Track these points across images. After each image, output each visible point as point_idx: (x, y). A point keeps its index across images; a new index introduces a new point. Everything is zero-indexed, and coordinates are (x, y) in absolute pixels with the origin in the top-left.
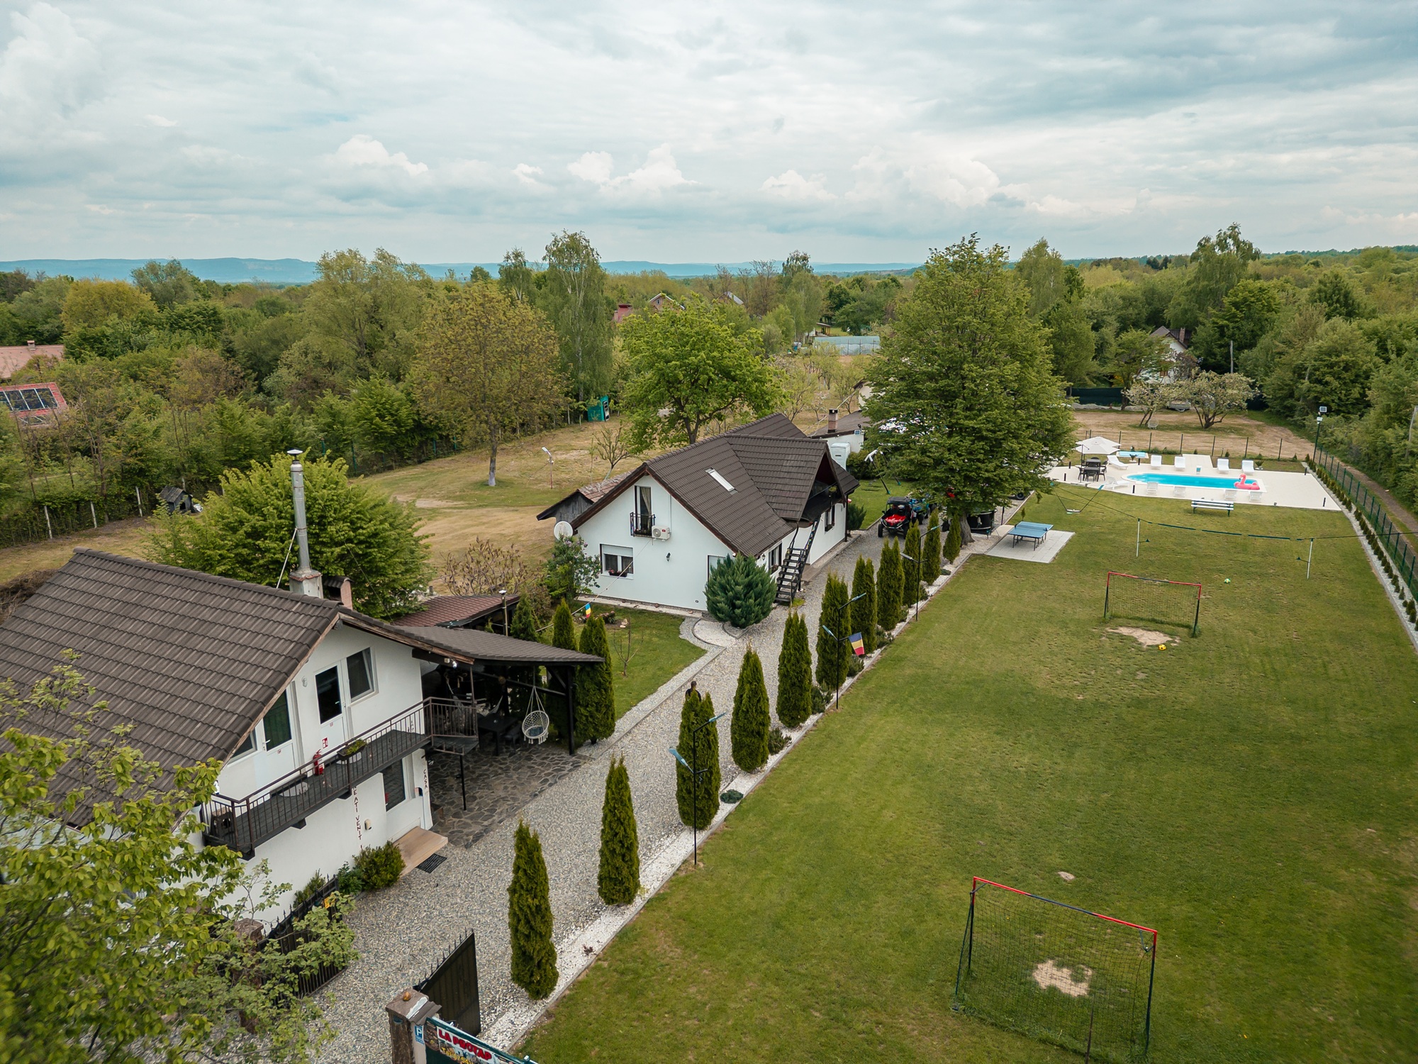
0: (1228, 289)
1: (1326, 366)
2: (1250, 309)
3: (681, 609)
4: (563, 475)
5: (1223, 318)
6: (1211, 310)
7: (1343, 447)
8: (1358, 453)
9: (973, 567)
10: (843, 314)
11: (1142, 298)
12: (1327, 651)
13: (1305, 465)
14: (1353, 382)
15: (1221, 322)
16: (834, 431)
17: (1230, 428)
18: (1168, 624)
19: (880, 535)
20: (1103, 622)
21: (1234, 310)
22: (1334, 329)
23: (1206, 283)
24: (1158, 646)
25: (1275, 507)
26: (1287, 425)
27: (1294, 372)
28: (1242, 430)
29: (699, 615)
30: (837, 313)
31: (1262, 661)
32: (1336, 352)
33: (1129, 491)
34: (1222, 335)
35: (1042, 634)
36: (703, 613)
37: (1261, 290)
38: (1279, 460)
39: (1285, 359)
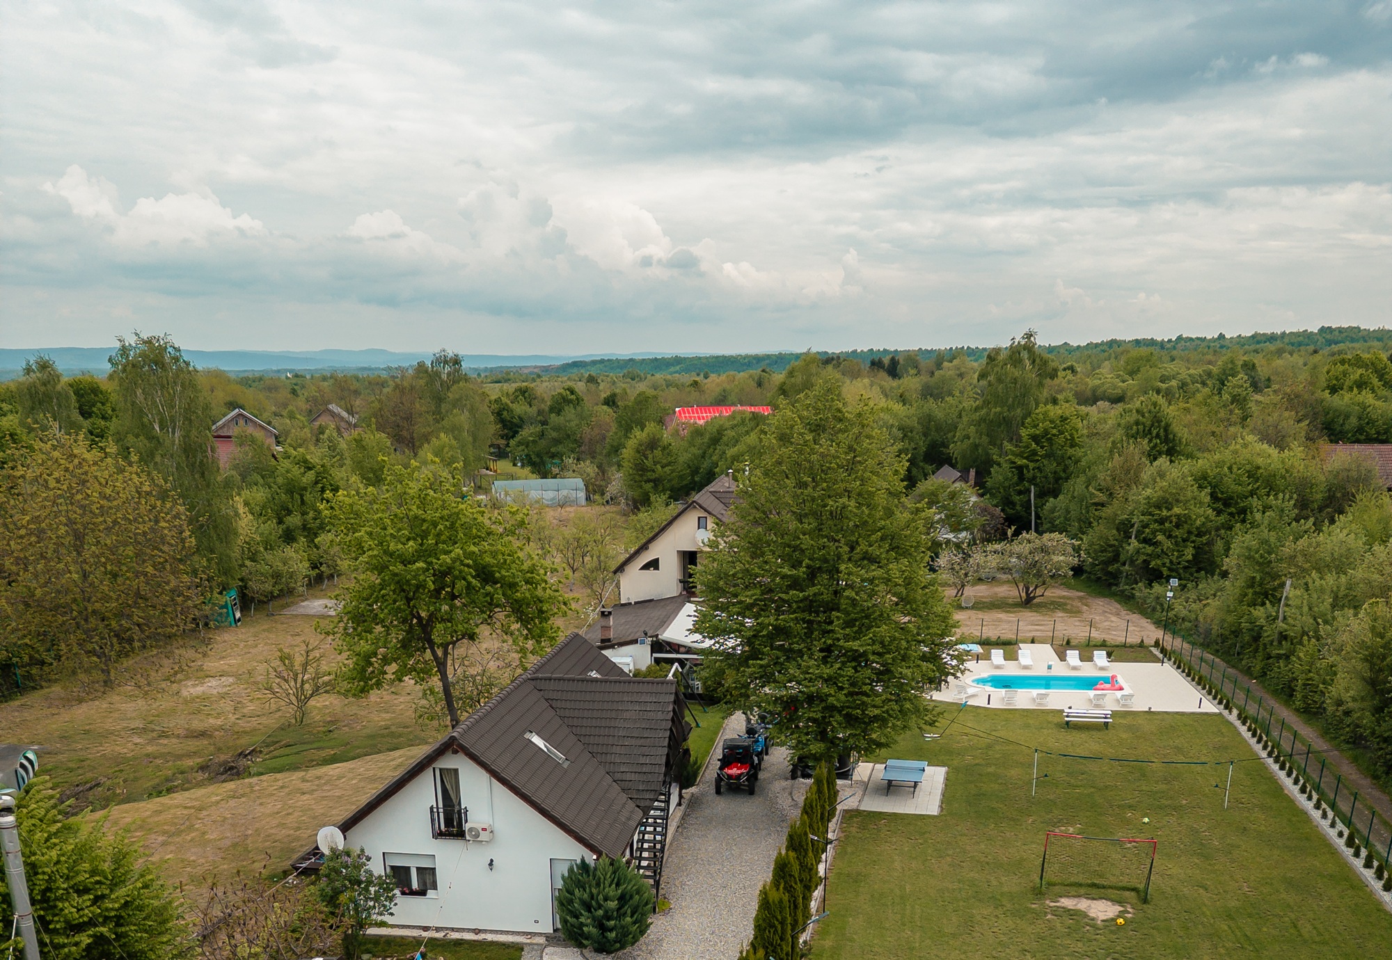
0: (1025, 417)
1: (1156, 521)
2: (1051, 445)
3: (513, 933)
4: (211, 721)
5: (1021, 455)
6: (1008, 446)
7: (1187, 624)
8: (1208, 632)
9: (854, 830)
10: (520, 444)
11: (919, 427)
12: (1289, 906)
13: (1156, 652)
14: (1184, 540)
15: (1020, 462)
16: (609, 640)
17: (1053, 603)
18: (1111, 887)
19: (718, 792)
20: (1038, 893)
21: (1034, 445)
22: (1162, 475)
23: (998, 409)
24: (1113, 920)
25: (1149, 712)
26: (1113, 595)
27: (1118, 530)
28: (1066, 604)
29: (542, 940)
30: (512, 442)
31: (1230, 927)
32: (1164, 503)
33: (982, 702)
34: (1021, 478)
35: (979, 918)
36: (548, 937)
37: (1064, 419)
38: (1124, 646)
39: (1107, 512)
